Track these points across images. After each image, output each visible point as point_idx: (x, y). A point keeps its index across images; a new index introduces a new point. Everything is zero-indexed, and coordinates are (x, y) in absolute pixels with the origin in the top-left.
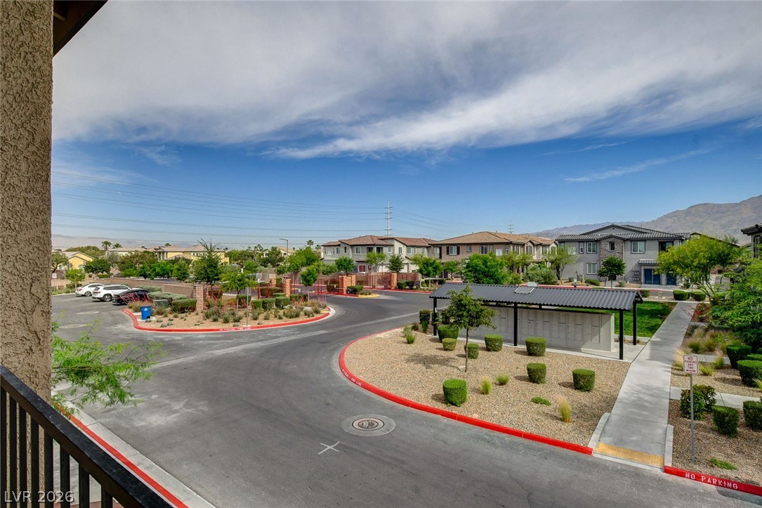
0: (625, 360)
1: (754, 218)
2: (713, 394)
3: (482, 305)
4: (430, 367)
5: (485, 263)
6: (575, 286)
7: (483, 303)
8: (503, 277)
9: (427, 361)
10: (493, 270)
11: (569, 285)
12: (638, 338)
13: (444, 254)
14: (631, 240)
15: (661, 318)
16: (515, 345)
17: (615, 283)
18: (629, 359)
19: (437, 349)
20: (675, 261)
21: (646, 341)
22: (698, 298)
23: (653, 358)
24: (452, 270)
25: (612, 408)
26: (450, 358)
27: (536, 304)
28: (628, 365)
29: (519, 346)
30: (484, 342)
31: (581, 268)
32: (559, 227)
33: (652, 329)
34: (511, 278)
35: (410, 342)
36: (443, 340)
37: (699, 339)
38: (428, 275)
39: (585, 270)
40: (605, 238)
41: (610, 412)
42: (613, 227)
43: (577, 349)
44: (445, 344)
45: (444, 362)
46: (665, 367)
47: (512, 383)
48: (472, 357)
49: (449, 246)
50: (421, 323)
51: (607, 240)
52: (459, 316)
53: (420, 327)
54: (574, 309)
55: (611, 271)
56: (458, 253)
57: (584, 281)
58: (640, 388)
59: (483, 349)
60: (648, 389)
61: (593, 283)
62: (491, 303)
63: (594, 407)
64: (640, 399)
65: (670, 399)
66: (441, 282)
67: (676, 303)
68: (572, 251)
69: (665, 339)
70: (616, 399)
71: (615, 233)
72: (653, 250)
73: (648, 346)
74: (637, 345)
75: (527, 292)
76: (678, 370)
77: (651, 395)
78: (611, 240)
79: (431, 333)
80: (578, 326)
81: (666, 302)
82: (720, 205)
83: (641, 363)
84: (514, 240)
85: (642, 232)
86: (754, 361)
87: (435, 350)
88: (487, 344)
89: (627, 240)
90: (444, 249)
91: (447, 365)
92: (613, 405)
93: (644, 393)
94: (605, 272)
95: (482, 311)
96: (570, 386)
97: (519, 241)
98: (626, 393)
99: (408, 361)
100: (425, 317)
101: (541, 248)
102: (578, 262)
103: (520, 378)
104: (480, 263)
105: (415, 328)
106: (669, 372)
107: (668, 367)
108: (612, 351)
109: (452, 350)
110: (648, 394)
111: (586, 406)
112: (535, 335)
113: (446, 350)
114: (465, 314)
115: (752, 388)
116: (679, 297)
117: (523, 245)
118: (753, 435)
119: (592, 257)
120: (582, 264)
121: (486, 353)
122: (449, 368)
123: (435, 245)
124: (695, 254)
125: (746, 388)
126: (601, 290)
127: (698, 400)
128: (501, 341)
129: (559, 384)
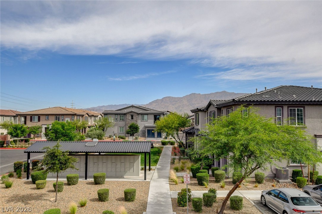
0: (147, 180)
1: (188, 104)
2: (190, 192)
3: (68, 155)
4: (27, 203)
5: (63, 127)
6: (114, 140)
7: (68, 154)
8: (75, 136)
9: (25, 199)
10: (68, 131)
11: (109, 140)
12: (151, 167)
13: (28, 121)
14: (142, 114)
15: (158, 155)
16: (86, 179)
17: (134, 138)
18: (149, 179)
19: (31, 189)
20: (164, 126)
21: (155, 168)
22: (172, 144)
23: (160, 177)
24: (35, 132)
25: (146, 208)
26: (42, 194)
27: (97, 152)
28: (149, 183)
29: (88, 180)
30: (66, 180)
31: (116, 130)
32: (100, 106)
33: (156, 161)
34: (79, 137)
35: (8, 186)
36: (37, 182)
37: (178, 165)
38: (17, 136)
39: (118, 130)
40: (128, 113)
41: (145, 211)
42: (133, 106)
43: (122, 177)
44: (38, 185)
45: (38, 198)
46: (165, 181)
47: (89, 204)
48: (59, 191)
49: (32, 117)
50: (15, 171)
51: (130, 114)
52: (53, 164)
53: (15, 174)
54: (116, 154)
55: (132, 131)
56: (39, 120)
57: (117, 137)
58: (157, 194)
59: (65, 184)
60: (161, 195)
61: (122, 138)
62: (74, 153)
63: (137, 210)
64: (158, 201)
65: (171, 198)
66: (26, 141)
67: (163, 147)
68: (111, 119)
69: (163, 166)
70: (147, 203)
71: (134, 110)
72: (151, 119)
73: (156, 171)
74: (151, 171)
75: (93, 145)
76: (172, 182)
77: (163, 198)
78: (132, 114)
79: (24, 178)
80: (122, 164)
81: (159, 147)
82: (175, 98)
83: (154, 180)
84: (78, 113)
85: (146, 110)
86: (202, 173)
87: (30, 190)
88: (68, 181)
89: (139, 114)
90: (28, 118)
91: (41, 199)
92: (146, 207)
93: (160, 197)
94: (129, 132)
95: (69, 159)
96: (122, 200)
97: (80, 113)
98: (151, 198)
99: (9, 201)
100: (19, 166)
101: (93, 118)
102: (114, 126)
103: (93, 200)
104: (60, 127)
105: (11, 176)
106: (168, 183)
107: (167, 181)
108: (140, 176)
109: (43, 188)
110: (162, 197)
111: (133, 210)
112: (98, 171)
113: (39, 189)
114: (57, 162)
115: (202, 186)
116: (164, 144)
117: (83, 116)
118: (207, 209)
119: (122, 123)
120: (116, 127)
121: (67, 187)
122: (43, 201)
123: (21, 115)
124: (173, 122)
125: (200, 186)
126: (127, 142)
127: (185, 196)
128: (77, 178)
129: (116, 200)
